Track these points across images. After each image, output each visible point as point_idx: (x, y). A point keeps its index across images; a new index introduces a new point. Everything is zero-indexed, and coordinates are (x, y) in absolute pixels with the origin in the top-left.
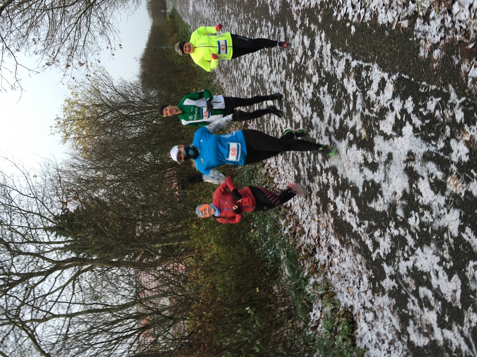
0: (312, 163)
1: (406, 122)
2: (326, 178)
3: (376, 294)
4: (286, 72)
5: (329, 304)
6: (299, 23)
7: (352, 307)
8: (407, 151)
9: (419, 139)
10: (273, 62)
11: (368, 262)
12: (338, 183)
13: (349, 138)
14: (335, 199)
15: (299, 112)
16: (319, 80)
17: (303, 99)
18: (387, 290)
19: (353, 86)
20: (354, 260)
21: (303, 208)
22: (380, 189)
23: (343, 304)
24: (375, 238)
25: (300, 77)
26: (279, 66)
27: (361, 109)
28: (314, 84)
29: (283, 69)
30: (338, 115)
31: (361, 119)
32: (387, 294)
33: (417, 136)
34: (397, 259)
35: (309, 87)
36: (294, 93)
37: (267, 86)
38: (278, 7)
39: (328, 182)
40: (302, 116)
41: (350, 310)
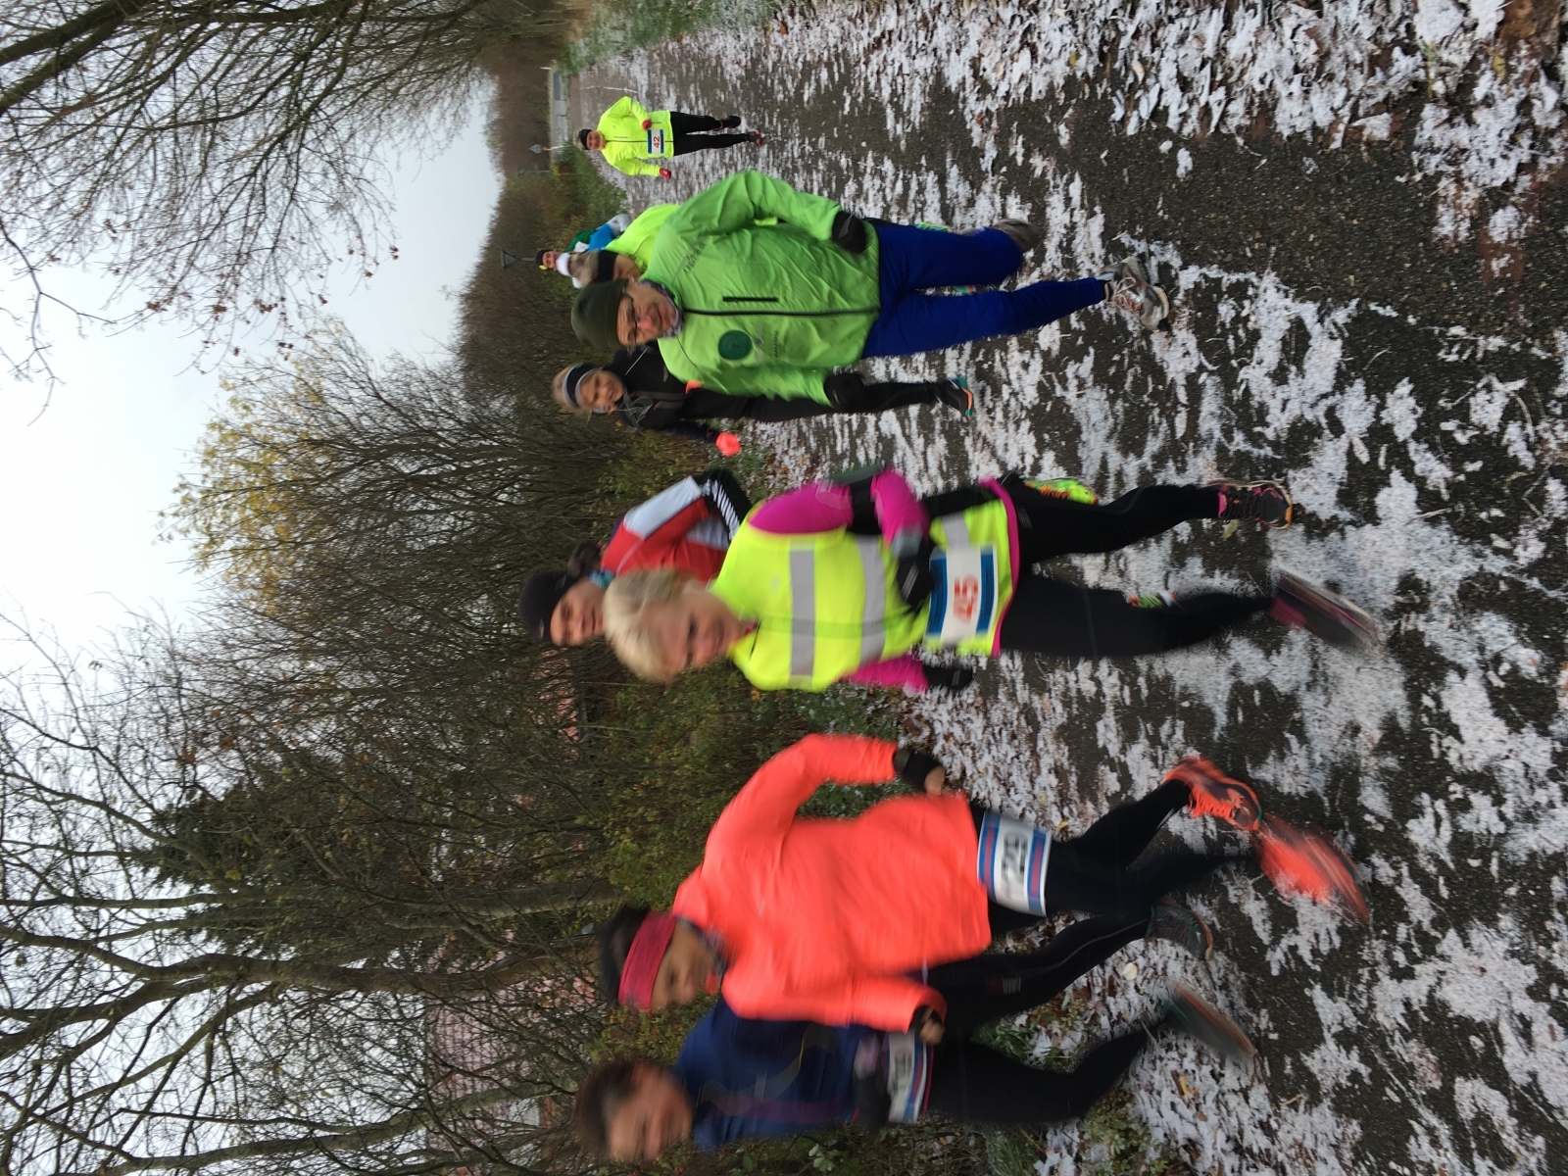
1: (1389, 471)
2: (1092, 678)
3: (1284, 1102)
5: (1109, 1131)
6: (991, 153)
7: (1192, 1146)
8: (1396, 574)
9: (1443, 532)
11: (1252, 982)
12: (1135, 693)
14: (1123, 750)
15: (993, 454)
16: (1063, 340)
17: (1007, 405)
18: (1327, 1084)
19: (1187, 353)
20: (1201, 974)
21: (1007, 785)
22: (1297, 715)
23: (1158, 1135)
24: (1276, 892)
27: (1218, 434)
28: (1046, 354)
30: (1132, 456)
31: (1220, 470)
32: (1327, 1102)
33: (1433, 522)
34: (1365, 973)
35: (1026, 366)
38: (917, 108)
39: (1100, 693)
40: (1003, 465)
41: (1186, 1157)
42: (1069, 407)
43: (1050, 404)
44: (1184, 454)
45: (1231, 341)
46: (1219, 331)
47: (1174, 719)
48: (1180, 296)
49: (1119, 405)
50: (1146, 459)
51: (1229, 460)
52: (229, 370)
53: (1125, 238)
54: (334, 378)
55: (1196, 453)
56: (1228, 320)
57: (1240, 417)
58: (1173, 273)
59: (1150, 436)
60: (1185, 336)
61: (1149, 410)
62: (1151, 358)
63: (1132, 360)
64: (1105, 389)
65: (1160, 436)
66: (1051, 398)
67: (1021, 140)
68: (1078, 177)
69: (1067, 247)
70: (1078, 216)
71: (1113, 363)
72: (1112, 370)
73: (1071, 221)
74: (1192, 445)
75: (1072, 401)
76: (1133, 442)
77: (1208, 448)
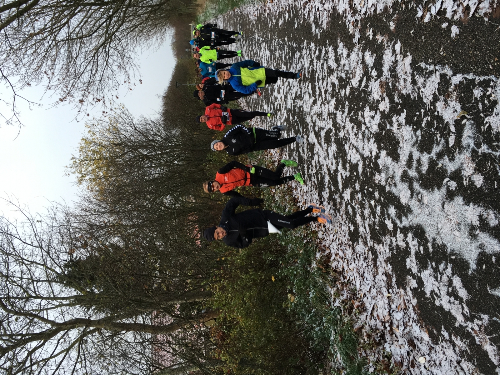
0: (377, 217)
2: (404, 240)
4: (336, 101)
6: (358, 36)
10: (317, 90)
12: (426, 249)
13: (449, 186)
14: (420, 271)
16: (391, 108)
17: (363, 134)
19: (455, 111)
25: (358, 105)
26: (325, 93)
27: (472, 145)
28: (382, 113)
29: (332, 97)
30: (425, 153)
31: (473, 160)
35: (373, 117)
36: (349, 126)
37: (308, 120)
38: (325, 22)
39: (408, 247)
40: (362, 155)
42: (393, 133)
43: (384, 132)
44: (453, 154)
45: (480, 106)
46: (473, 101)
47: (447, 263)
49: (419, 132)
50: (433, 154)
51: (479, 156)
52: (88, 122)
53: (423, 65)
54: (122, 123)
55: (460, 153)
56: (479, 96)
57: (485, 138)
58: (448, 78)
59: (435, 146)
60: (455, 104)
61: (434, 134)
62: (436, 113)
63: (426, 114)
64: (412, 126)
65: (440, 145)
66: (385, 130)
67: (371, 29)
68: (399, 42)
69: (393, 70)
70: (399, 57)
71: (415, 116)
72: (415, 119)
73: (395, 60)
74: (457, 149)
75: (395, 130)
76: (426, 148)
77: (467, 151)
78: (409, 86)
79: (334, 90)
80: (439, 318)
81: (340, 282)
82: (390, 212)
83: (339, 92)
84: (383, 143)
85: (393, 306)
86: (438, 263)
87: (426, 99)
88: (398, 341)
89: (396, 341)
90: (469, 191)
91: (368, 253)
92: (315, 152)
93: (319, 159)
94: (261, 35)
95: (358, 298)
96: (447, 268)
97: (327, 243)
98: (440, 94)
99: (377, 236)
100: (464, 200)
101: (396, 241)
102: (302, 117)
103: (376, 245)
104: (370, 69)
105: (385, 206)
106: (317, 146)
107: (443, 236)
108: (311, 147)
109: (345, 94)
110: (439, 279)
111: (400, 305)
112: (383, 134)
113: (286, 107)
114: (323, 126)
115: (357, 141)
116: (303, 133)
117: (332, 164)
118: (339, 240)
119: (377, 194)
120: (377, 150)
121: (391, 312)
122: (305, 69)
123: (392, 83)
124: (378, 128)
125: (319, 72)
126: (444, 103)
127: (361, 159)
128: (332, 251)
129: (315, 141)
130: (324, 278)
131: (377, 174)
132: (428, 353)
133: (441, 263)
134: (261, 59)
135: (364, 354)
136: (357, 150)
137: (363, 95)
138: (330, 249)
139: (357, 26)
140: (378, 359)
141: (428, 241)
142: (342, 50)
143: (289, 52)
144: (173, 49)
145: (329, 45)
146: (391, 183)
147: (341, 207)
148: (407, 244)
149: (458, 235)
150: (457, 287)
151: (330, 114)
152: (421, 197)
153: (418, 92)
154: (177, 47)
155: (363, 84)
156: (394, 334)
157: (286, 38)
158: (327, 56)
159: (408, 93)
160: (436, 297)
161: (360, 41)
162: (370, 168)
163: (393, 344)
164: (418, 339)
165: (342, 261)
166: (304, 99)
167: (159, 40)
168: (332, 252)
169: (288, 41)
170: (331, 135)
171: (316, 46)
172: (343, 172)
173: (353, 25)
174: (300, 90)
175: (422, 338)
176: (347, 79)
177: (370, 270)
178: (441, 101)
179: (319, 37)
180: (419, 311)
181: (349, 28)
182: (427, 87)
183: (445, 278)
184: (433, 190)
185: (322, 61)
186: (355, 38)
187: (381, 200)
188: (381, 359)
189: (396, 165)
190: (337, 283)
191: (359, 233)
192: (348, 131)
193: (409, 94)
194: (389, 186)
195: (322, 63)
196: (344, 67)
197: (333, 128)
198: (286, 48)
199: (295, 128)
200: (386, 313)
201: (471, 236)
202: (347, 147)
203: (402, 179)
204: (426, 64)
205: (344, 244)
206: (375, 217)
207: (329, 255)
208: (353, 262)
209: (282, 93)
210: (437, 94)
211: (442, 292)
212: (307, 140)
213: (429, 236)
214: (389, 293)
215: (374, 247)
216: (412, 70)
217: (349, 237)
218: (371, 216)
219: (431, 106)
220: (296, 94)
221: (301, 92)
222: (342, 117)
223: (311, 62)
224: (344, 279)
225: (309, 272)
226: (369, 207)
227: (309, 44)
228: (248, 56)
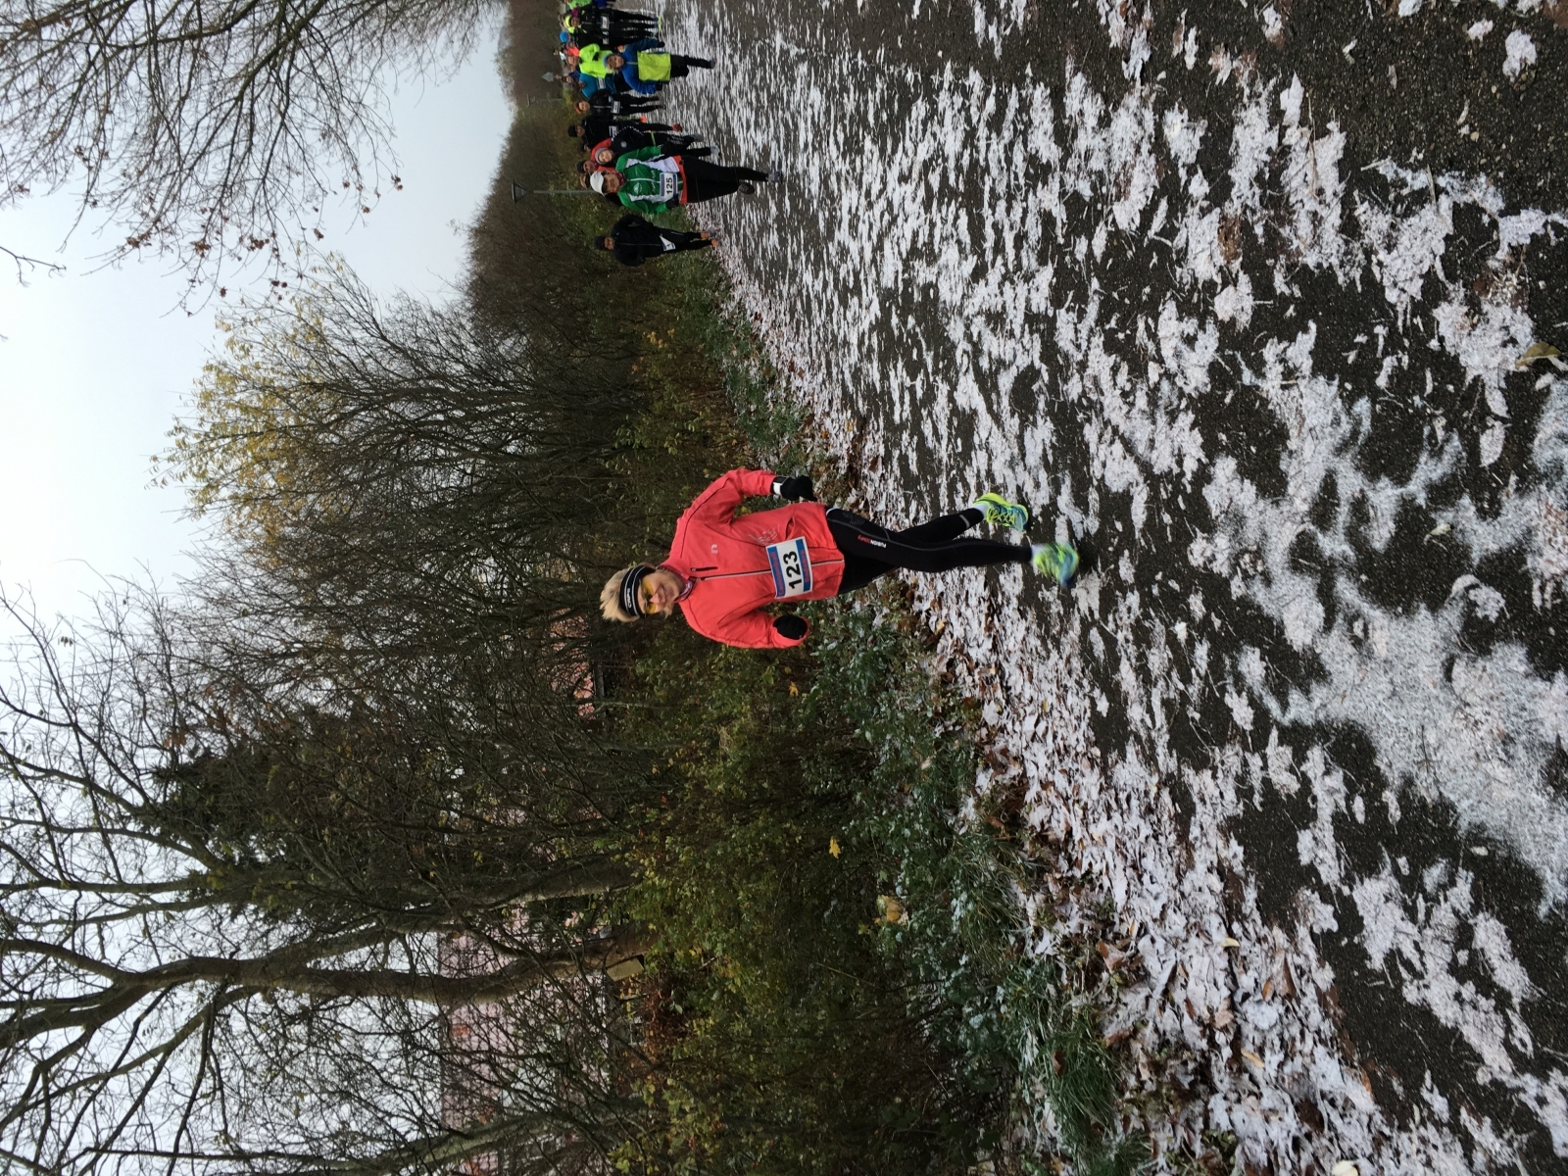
4: (1056, 273)
6: (1141, 54)
10: (989, 232)
15: (1130, 450)
16: (1257, 312)
17: (1154, 391)
19: (1510, 342)
25: (1134, 294)
26: (1018, 246)
28: (1226, 328)
29: (1042, 261)
30: (1385, 481)
35: (1190, 341)
36: (1101, 362)
40: (1145, 466)
42: (1265, 402)
43: (1230, 394)
44: (1496, 491)
48: (1503, 254)
49: (1363, 406)
50: (1416, 487)
53: (1386, 168)
55: (1522, 491)
58: (1487, 219)
59: (1424, 457)
61: (1423, 418)
62: (1434, 344)
63: (1393, 344)
64: (1336, 382)
65: (1446, 457)
66: (1233, 387)
67: (1192, 33)
68: (1296, 81)
69: (1271, 180)
70: (1293, 136)
71: (1352, 346)
72: (1352, 357)
73: (1280, 143)
74: (1513, 478)
75: (1272, 392)
76: (1390, 462)
77: (1550, 487)
78: (1333, 241)
79: (1048, 237)
80: (1415, 1044)
81: (1058, 876)
82: (1243, 668)
83: (1067, 244)
84: (1226, 431)
85: (1246, 982)
86: (1420, 862)
87: (1396, 292)
88: (1259, 1096)
89: (1251, 1093)
90: (1552, 631)
91: (1158, 796)
92: (976, 440)
93: (990, 465)
94: (793, 38)
95: (1117, 936)
96: (1453, 883)
97: (1015, 744)
98: (1451, 277)
99: (1195, 743)
100: (1531, 657)
101: (1265, 767)
102: (935, 318)
103: (1189, 773)
104: (1182, 173)
105: (1224, 647)
106: (985, 421)
107: (1443, 772)
108: (964, 423)
109: (1090, 254)
110: (1421, 916)
111: (1269, 980)
112: (1227, 400)
113: (877, 282)
114: (1008, 358)
115: (1128, 416)
116: (936, 372)
117: (1037, 485)
118: (1055, 737)
119: (1196, 604)
120: (1201, 455)
121: (1238, 998)
122: (945, 160)
123: (1266, 226)
124: (1207, 380)
125: (994, 172)
126: (1465, 309)
127: (1141, 480)
128: (1032, 771)
129: (979, 403)
130: (1001, 860)
131: (1199, 534)
132: (1369, 1151)
133: (1432, 863)
134: (793, 116)
135: (1136, 1123)
136: (1129, 447)
137: (1155, 260)
138: (1022, 763)
139: (1138, 19)
140: (1187, 1144)
141: (1382, 784)
142: (1080, 99)
143: (891, 99)
144: (504, 73)
145: (1035, 82)
146: (1251, 572)
147: (1064, 631)
148: (1305, 782)
149: (1501, 777)
150: (1488, 954)
151: (1031, 319)
152: (1365, 630)
153: (1364, 263)
154: (514, 68)
155: (1158, 223)
156: (1246, 1071)
157: (881, 52)
158: (1025, 119)
159: (1325, 265)
160: (1405, 974)
161: (1147, 72)
162: (1174, 511)
163: (1239, 1101)
164: (1332, 1102)
165: (1064, 809)
166: (942, 261)
167: (457, 44)
168: (1030, 774)
169: (889, 61)
170: (1035, 388)
171: (987, 82)
172: (1076, 516)
173: (1124, 14)
174: (927, 227)
175: (1347, 1100)
176: (1097, 202)
177: (1165, 851)
178: (1456, 303)
179: (998, 52)
180: (1340, 1012)
181: (1108, 26)
182: (1401, 248)
183: (1444, 915)
184: (1409, 612)
185: (1007, 135)
186: (1132, 62)
187: (1211, 624)
188: (1198, 1148)
189: (1272, 512)
190: (1048, 878)
191: (1127, 723)
192: (1096, 380)
193: (1331, 267)
194: (1243, 579)
195: (1006, 141)
196: (1087, 158)
197: (1044, 367)
198: (879, 85)
199: (907, 354)
200: (1219, 998)
201: (1555, 787)
202: (1090, 433)
203: (1293, 561)
204: (1400, 166)
205: (1073, 753)
206: (1186, 679)
207: (1020, 781)
208: (1104, 816)
209: (865, 236)
210: (1441, 275)
211: (1428, 960)
212: (951, 399)
213: (1390, 766)
214: (1231, 934)
215: (1181, 775)
216: (1343, 185)
217: (1091, 734)
218: (1175, 674)
219: (1414, 315)
220: (914, 241)
221: (931, 235)
222: (1076, 331)
223: (970, 138)
224: (1071, 868)
225: (950, 831)
226: (1167, 643)
227: (961, 73)
228: (751, 104)
